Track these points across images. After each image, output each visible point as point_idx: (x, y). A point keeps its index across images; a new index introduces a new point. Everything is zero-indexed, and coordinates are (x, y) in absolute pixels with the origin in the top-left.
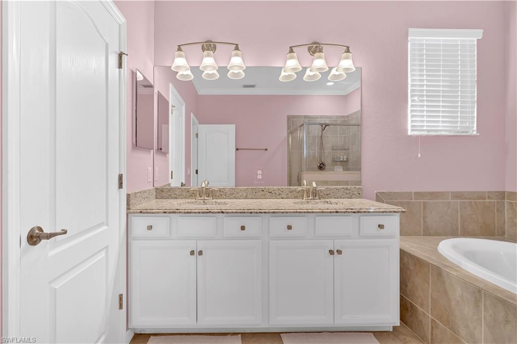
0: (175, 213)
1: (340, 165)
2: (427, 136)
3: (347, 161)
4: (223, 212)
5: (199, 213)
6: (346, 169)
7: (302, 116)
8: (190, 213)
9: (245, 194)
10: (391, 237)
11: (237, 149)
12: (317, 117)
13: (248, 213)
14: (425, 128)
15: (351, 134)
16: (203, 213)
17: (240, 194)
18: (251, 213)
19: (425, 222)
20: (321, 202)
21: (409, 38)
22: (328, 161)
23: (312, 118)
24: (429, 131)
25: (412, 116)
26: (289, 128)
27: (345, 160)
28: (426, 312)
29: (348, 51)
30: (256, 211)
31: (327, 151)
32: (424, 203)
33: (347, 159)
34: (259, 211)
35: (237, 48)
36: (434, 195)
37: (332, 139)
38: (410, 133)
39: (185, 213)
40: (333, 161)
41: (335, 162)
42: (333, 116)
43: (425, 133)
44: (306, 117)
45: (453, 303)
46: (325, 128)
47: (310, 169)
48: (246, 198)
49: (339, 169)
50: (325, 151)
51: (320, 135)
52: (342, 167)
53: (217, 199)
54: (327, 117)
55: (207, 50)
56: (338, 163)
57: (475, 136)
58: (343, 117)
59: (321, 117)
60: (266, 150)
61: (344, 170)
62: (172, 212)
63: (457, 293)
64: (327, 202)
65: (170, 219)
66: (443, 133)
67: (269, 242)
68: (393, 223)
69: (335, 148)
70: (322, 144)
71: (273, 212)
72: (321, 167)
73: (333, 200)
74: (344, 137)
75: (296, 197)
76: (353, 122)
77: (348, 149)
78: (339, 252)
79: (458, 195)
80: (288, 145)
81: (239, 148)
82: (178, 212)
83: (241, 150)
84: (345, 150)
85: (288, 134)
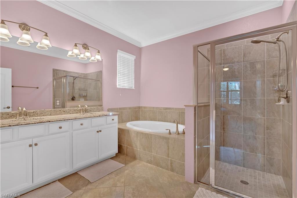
0: (18, 125)
1: (83, 98)
2: (122, 88)
3: (86, 96)
4: (49, 121)
5: (35, 123)
6: (86, 100)
7: (62, 70)
8: (29, 124)
9: (50, 113)
10: (116, 123)
11: (13, 86)
12: (71, 72)
13: (63, 120)
14: (122, 85)
15: (88, 83)
16: (38, 123)
17: (47, 113)
18: (65, 120)
19: (122, 118)
20: (89, 114)
21: (118, 53)
22: (77, 96)
23: (68, 72)
24: (123, 86)
25: (119, 81)
26: (54, 76)
27: (85, 95)
28: (125, 146)
29: (99, 52)
30: (67, 119)
31: (76, 91)
32: (122, 111)
33: (86, 95)
34: (68, 119)
35: (46, 35)
36: (124, 108)
37: (79, 84)
38: (118, 87)
39: (25, 124)
40: (79, 96)
41: (80, 96)
42: (79, 73)
43: (122, 87)
44: (64, 71)
45: (132, 139)
46: (75, 79)
47: (69, 100)
48: (51, 115)
49: (82, 100)
50: (75, 90)
51: (73, 82)
52: (84, 99)
53: (31, 117)
54: (77, 73)
55: (25, 30)
56: (82, 97)
57: (134, 89)
58: (84, 74)
59: (74, 72)
60: (38, 88)
61: (85, 101)
62: (16, 125)
63: (133, 135)
64: (92, 114)
65: (13, 129)
66: (127, 88)
67: (72, 133)
68: (116, 118)
69: (80, 89)
70: (73, 87)
71: (75, 119)
72: (73, 99)
73: (94, 113)
74: (85, 84)
75: (77, 113)
76: (90, 78)
77: (87, 90)
78: (100, 131)
79: (130, 108)
80: (53, 86)
81: (14, 85)
82: (20, 125)
83: (16, 87)
84: (85, 90)
85: (54, 79)
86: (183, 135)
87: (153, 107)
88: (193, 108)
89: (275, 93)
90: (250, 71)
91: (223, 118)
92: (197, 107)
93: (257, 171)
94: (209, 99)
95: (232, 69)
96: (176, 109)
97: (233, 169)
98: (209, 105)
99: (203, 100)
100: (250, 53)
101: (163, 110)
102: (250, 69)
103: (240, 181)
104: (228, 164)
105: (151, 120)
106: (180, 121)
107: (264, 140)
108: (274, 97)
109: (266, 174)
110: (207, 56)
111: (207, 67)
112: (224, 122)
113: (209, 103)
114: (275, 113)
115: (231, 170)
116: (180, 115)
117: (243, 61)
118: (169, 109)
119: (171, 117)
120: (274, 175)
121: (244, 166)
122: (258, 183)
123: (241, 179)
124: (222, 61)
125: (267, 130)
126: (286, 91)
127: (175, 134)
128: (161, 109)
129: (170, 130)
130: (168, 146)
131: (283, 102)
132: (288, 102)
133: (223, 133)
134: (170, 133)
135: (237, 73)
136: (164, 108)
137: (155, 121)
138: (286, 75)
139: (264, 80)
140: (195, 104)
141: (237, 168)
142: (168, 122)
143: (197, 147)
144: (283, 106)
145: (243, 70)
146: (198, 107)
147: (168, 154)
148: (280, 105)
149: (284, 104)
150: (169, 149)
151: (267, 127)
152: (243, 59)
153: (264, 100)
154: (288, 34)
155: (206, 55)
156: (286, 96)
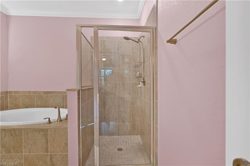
86: (66, 121)
87: (29, 92)
88: (77, 92)
89: (136, 78)
90: (122, 61)
91: (104, 99)
92: (80, 91)
93: (127, 136)
94: (92, 83)
95: (110, 58)
96: (59, 92)
97: (112, 140)
98: (93, 88)
99: (87, 84)
100: (122, 48)
101: (43, 94)
102: (122, 60)
103: (117, 150)
104: (108, 136)
105: (27, 107)
106: (64, 105)
107: (131, 112)
108: (136, 81)
109: (132, 136)
110: (90, 42)
111: (90, 54)
112: (104, 102)
113: (93, 86)
114: (136, 93)
115: (110, 141)
116: (63, 99)
117: (117, 53)
118: (51, 93)
119: (53, 102)
120: (136, 136)
121: (119, 135)
122: (128, 147)
123: (118, 147)
124: (102, 50)
125: (132, 105)
126: (143, 77)
127: (57, 122)
128: (40, 94)
129: (49, 119)
130: (47, 140)
131: (141, 85)
132: (144, 85)
133: (104, 112)
134: (50, 122)
135: (113, 62)
136: (44, 92)
137: (32, 107)
138: (143, 66)
139: (130, 69)
140: (79, 88)
141: (114, 138)
142: (49, 107)
143: (81, 127)
144: (141, 87)
145: (118, 60)
146: (82, 90)
147: (47, 149)
148: (138, 87)
149: (141, 86)
150: (47, 142)
151: (132, 103)
152: (118, 51)
153: (130, 83)
154: (144, 38)
155: (90, 40)
156: (143, 81)
